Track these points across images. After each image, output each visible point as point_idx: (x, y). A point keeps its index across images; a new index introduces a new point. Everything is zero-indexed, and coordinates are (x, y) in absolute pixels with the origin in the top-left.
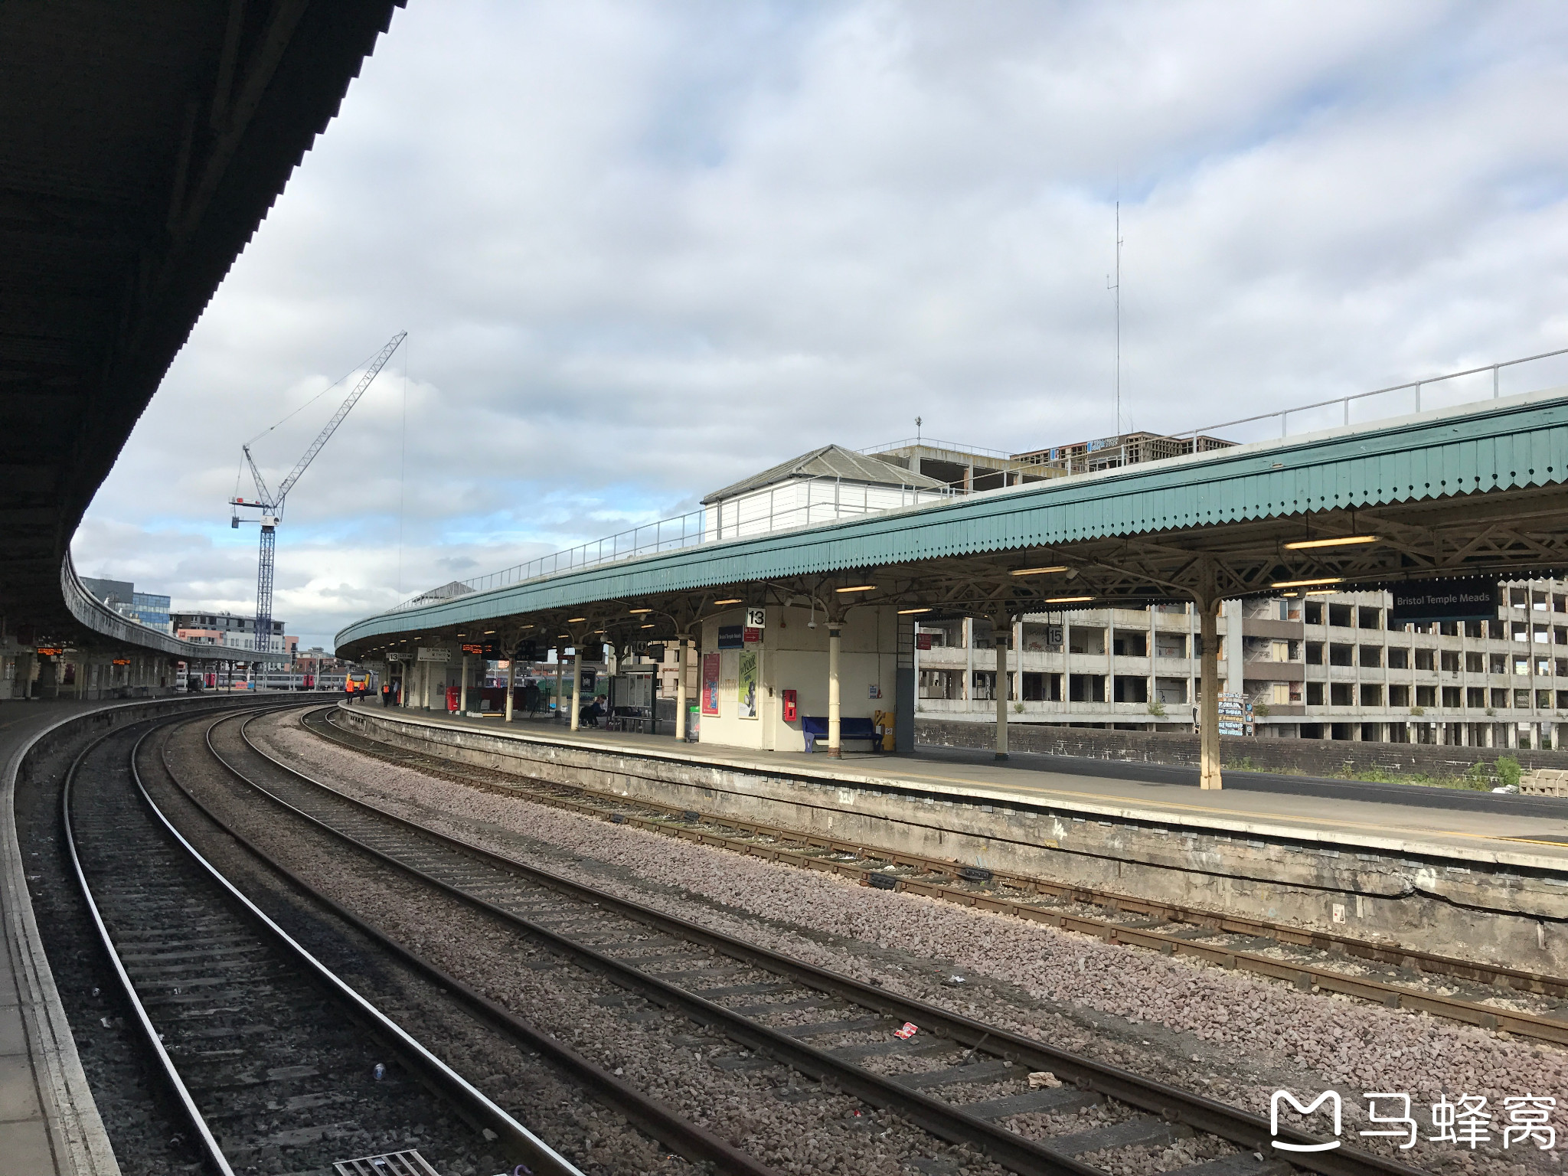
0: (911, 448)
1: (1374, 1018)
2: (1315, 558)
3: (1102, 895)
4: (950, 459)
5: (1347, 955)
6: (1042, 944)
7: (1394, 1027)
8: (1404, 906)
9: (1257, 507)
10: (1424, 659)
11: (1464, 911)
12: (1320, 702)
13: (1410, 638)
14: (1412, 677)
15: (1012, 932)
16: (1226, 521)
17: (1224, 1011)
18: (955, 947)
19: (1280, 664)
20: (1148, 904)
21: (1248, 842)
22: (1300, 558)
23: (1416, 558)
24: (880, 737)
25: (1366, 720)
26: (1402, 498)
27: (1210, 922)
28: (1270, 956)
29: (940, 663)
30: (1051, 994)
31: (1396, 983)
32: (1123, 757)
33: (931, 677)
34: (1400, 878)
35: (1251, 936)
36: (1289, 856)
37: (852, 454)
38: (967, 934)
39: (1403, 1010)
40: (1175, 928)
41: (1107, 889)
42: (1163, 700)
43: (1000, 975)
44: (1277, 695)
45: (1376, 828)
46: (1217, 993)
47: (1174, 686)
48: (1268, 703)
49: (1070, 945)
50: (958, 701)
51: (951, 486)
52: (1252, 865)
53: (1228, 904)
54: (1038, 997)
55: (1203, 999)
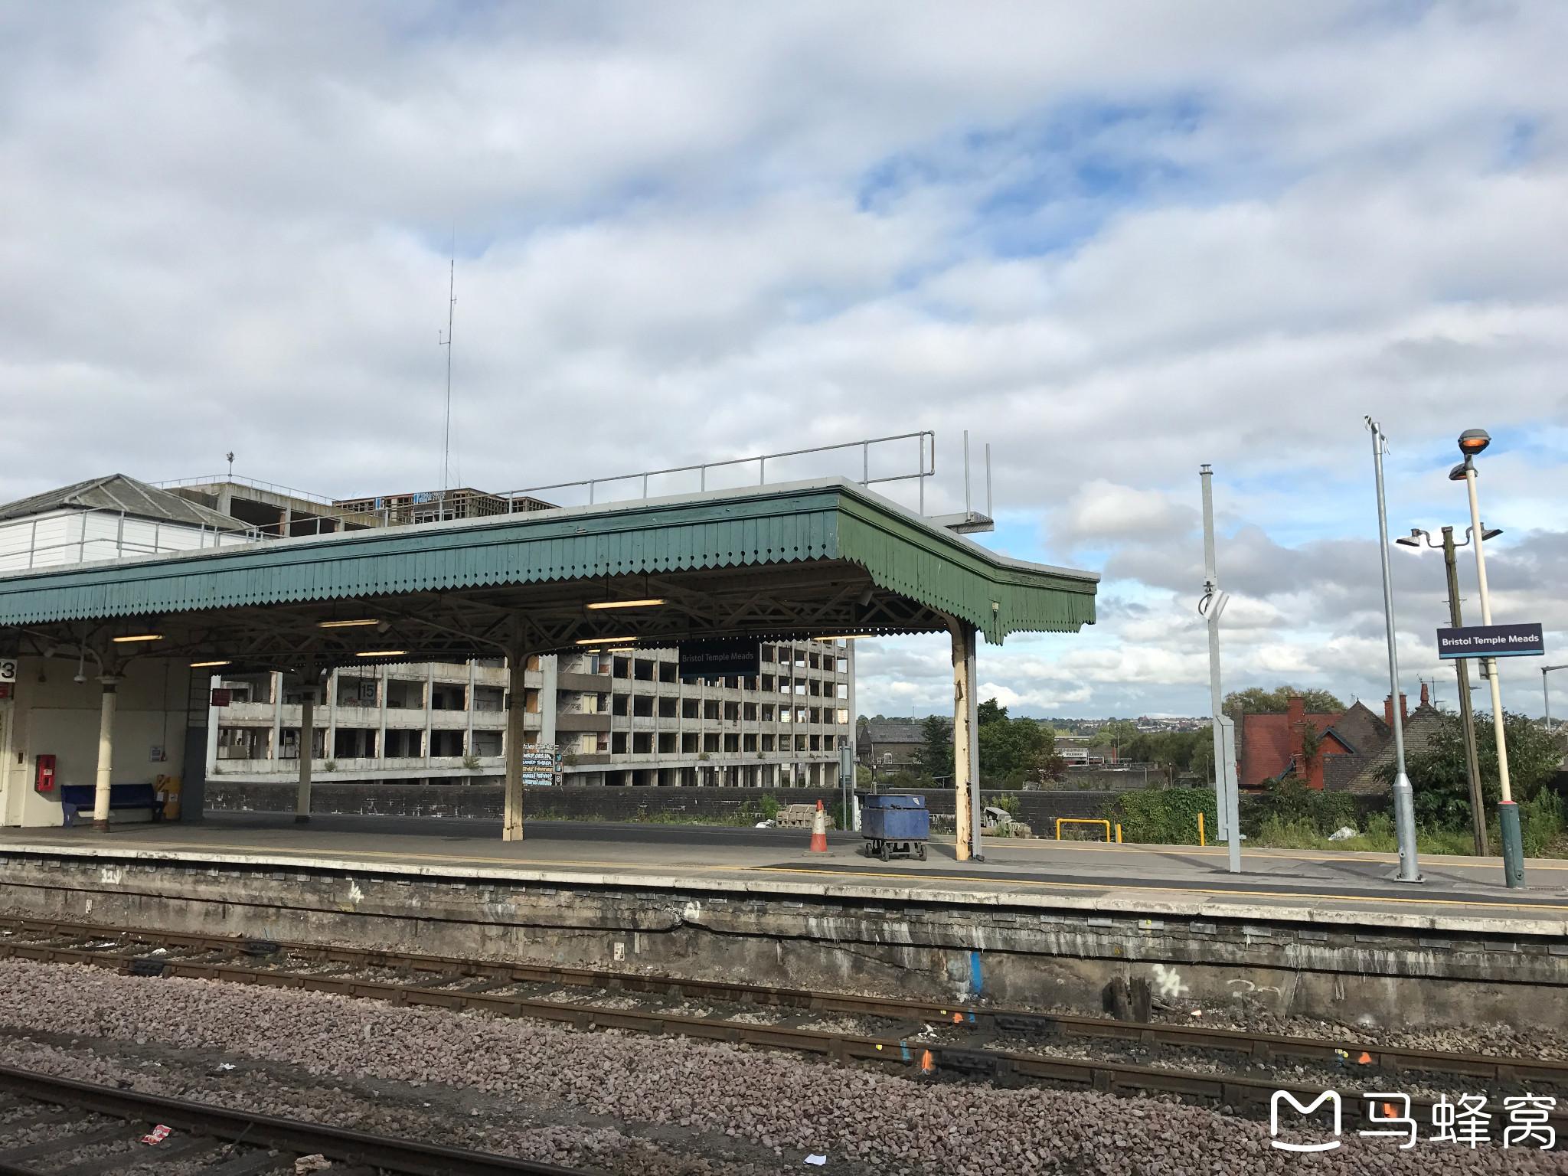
0: (221, 485)
1: (638, 1047)
2: (615, 617)
3: (396, 956)
4: (265, 500)
5: (623, 990)
6: (326, 1015)
7: (655, 1053)
8: (673, 938)
9: (562, 568)
10: (711, 709)
11: (721, 937)
12: (623, 751)
13: (700, 691)
14: (701, 725)
15: (295, 1006)
16: (534, 580)
17: (507, 1061)
18: (228, 1031)
19: (590, 716)
20: (442, 961)
21: (541, 891)
22: (603, 617)
23: (698, 620)
24: (162, 805)
25: (662, 766)
26: (685, 566)
27: (502, 973)
28: (555, 1000)
29: (244, 720)
30: (332, 1068)
31: (663, 1012)
32: (434, 812)
33: (234, 735)
34: (671, 914)
35: (539, 982)
36: (578, 900)
37: (143, 487)
38: (243, 1016)
39: (665, 1036)
40: (467, 982)
41: (402, 949)
42: (479, 753)
43: (276, 1055)
44: (586, 745)
45: (655, 867)
46: (501, 1043)
47: (489, 739)
48: (577, 753)
49: (356, 1013)
50: (262, 761)
51: (260, 530)
52: (543, 913)
53: (521, 952)
54: (318, 1073)
55: (487, 1052)
